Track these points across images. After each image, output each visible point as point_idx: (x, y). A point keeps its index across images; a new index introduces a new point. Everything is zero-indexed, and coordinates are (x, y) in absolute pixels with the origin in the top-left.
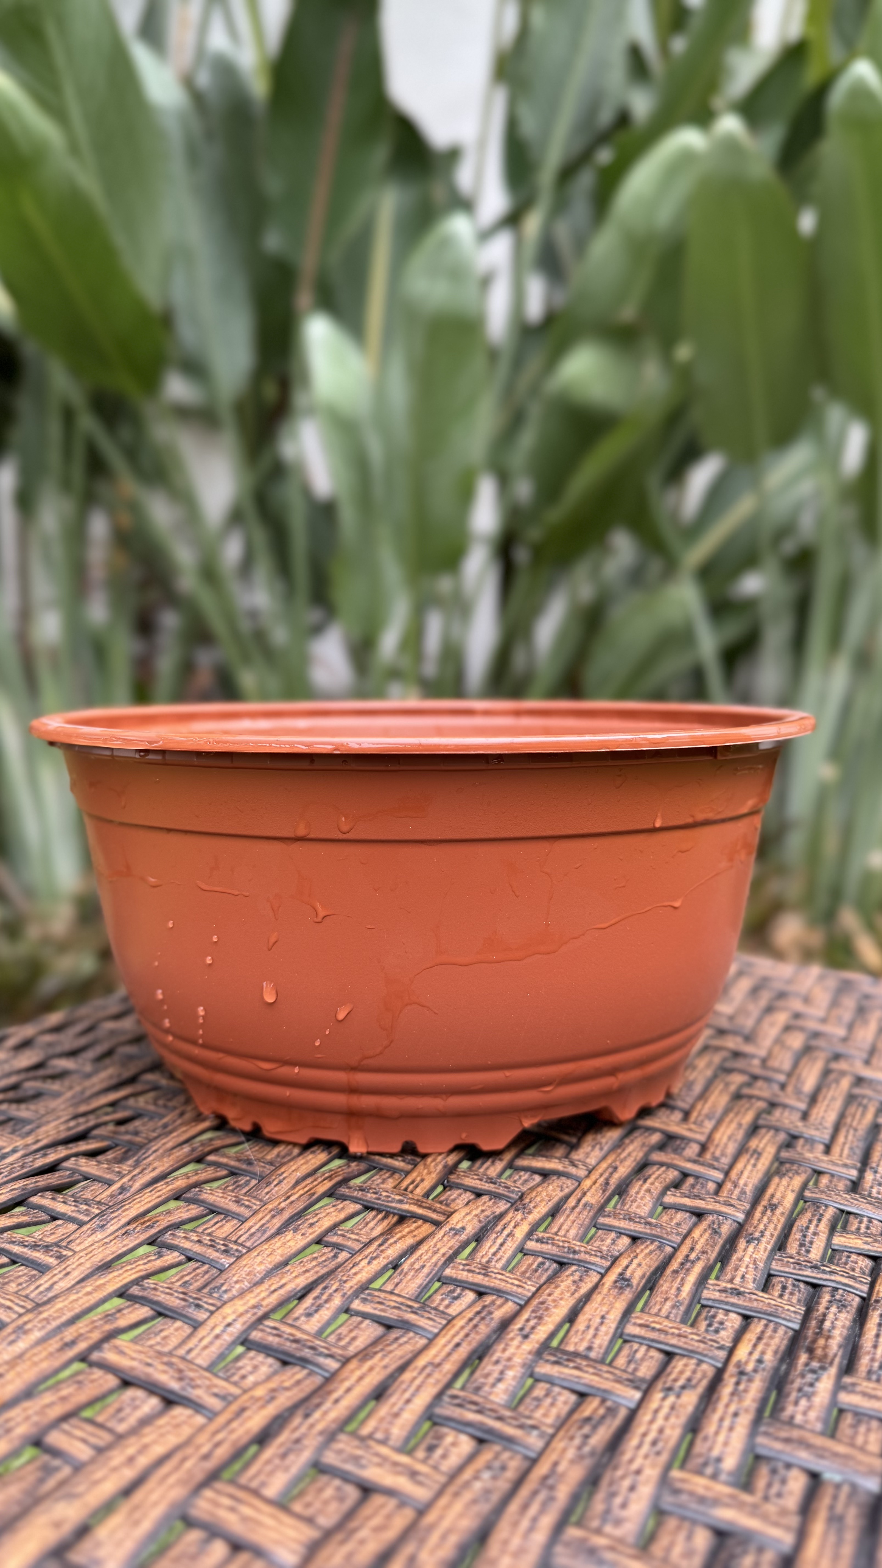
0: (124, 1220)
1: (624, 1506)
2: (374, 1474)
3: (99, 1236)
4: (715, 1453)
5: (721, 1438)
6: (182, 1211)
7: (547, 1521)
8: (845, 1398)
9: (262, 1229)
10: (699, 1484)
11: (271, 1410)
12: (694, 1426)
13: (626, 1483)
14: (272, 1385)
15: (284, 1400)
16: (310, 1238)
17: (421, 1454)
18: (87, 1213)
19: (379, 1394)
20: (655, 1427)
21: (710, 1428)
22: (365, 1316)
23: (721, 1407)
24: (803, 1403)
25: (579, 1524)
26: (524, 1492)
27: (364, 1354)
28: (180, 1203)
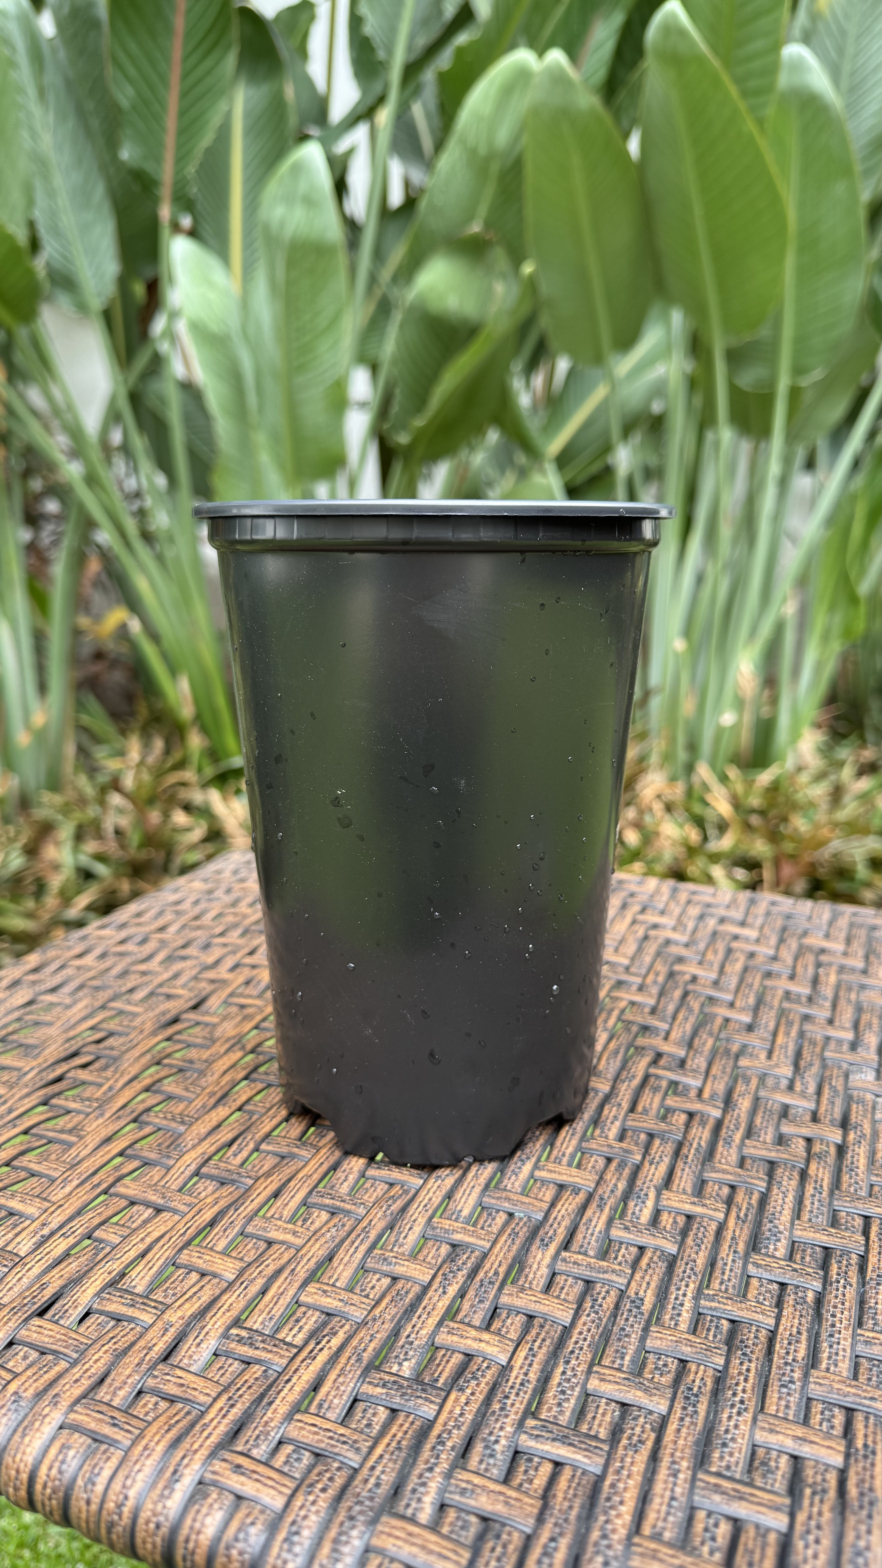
0: (115, 1109)
1: (405, 1237)
2: (273, 1235)
3: (101, 1121)
4: (459, 1208)
5: (463, 1200)
6: (151, 1099)
7: (363, 1248)
8: (537, 1173)
9: (204, 1106)
10: (446, 1224)
11: (216, 1209)
12: (449, 1196)
13: (408, 1227)
14: (216, 1195)
15: (222, 1204)
16: (234, 1108)
17: (300, 1223)
18: (90, 1107)
19: (276, 1195)
20: (427, 1197)
21: (458, 1196)
22: (268, 1153)
23: (466, 1184)
24: (513, 1177)
25: (381, 1249)
26: (353, 1236)
27: (268, 1174)
28: (148, 1094)
